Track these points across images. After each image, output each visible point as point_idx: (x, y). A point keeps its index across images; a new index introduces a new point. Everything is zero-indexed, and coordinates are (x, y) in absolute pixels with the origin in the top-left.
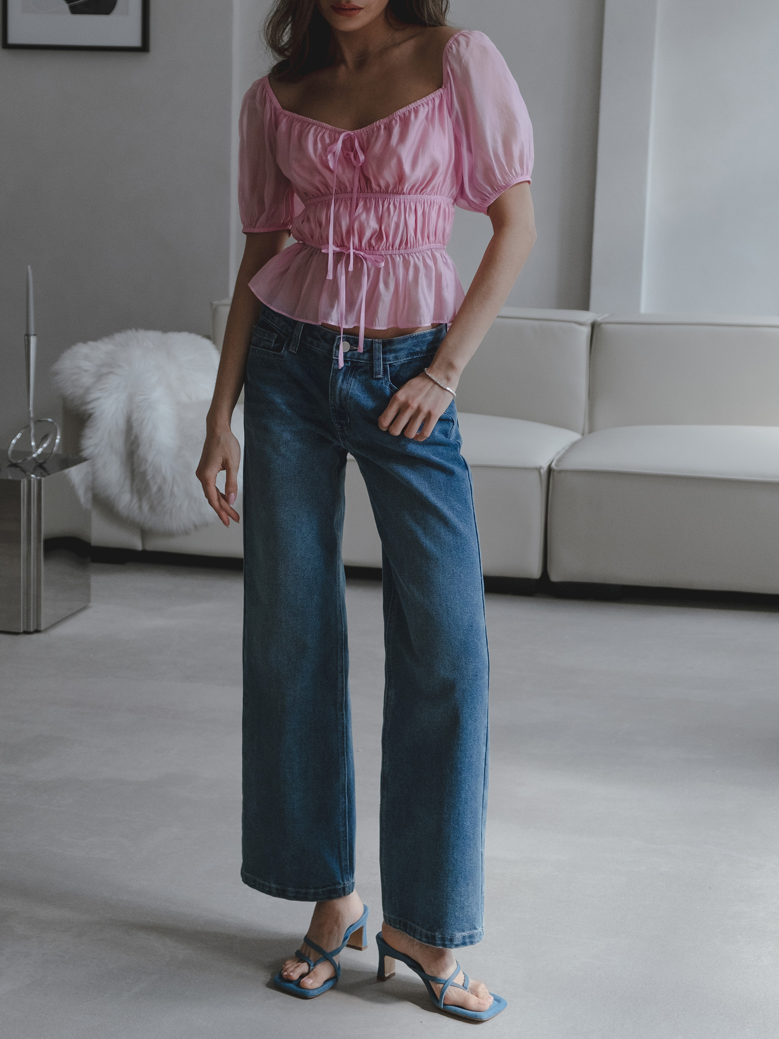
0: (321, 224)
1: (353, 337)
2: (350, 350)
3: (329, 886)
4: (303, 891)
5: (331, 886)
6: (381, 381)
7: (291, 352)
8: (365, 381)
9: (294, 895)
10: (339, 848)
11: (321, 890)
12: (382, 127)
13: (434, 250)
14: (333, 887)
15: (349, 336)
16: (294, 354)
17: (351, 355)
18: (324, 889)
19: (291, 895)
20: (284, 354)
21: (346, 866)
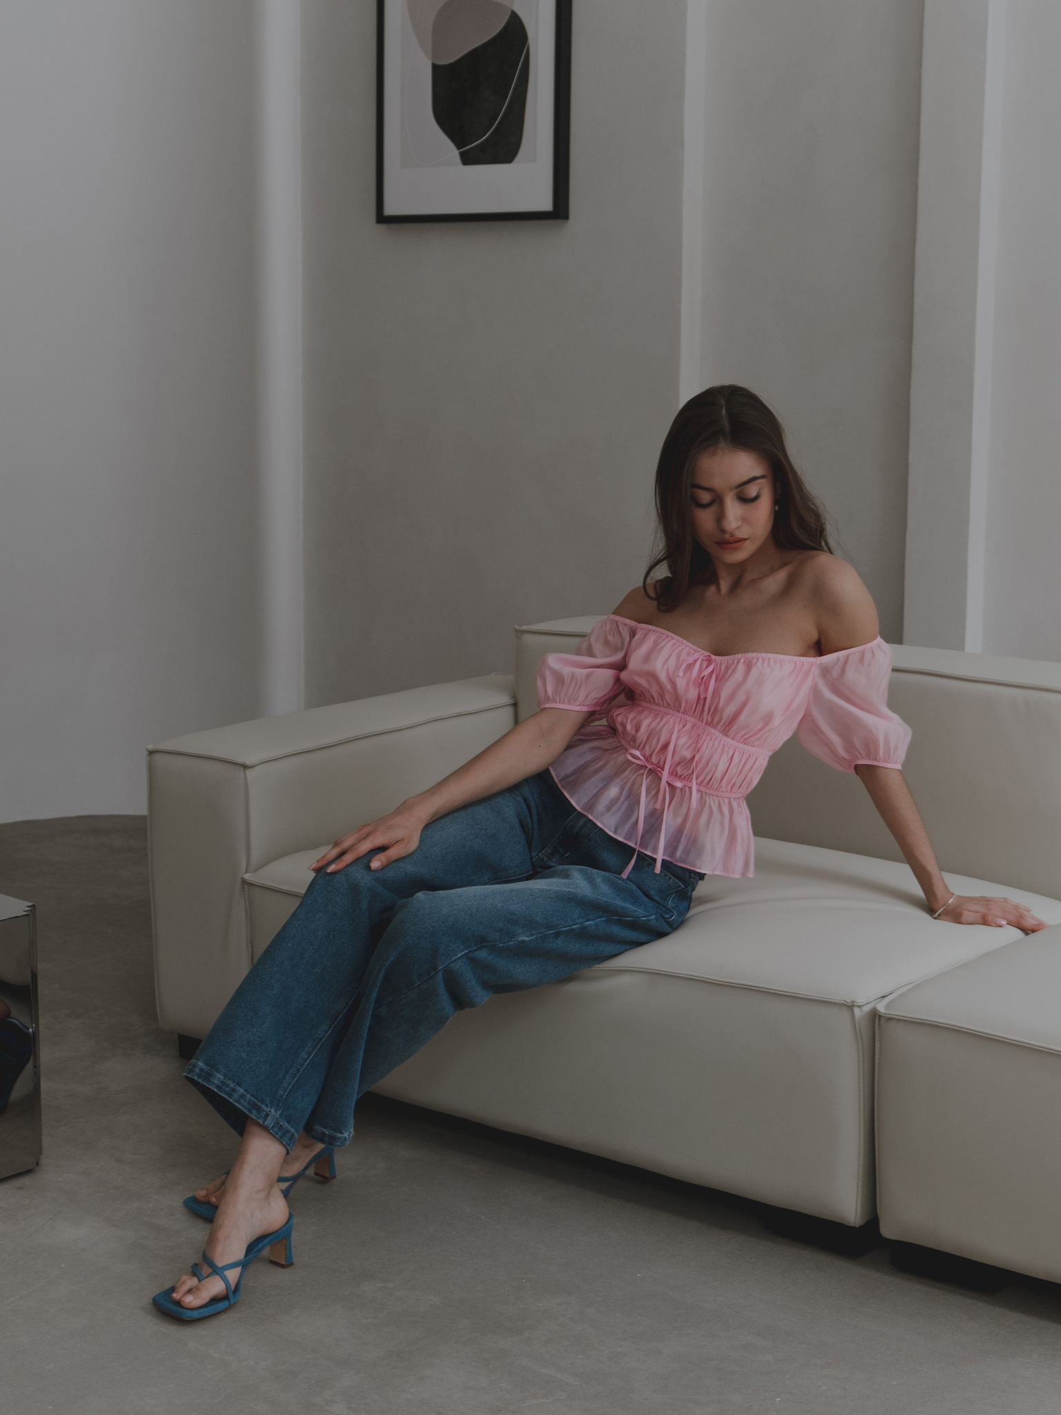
0: (640, 728)
3: (257, 1099)
4: (232, 1085)
5: (258, 1101)
9: (219, 1084)
10: (287, 1072)
11: (249, 1096)
12: (742, 661)
13: (731, 799)
14: (259, 1104)
18: (252, 1098)
19: (216, 1082)
21: (282, 1096)
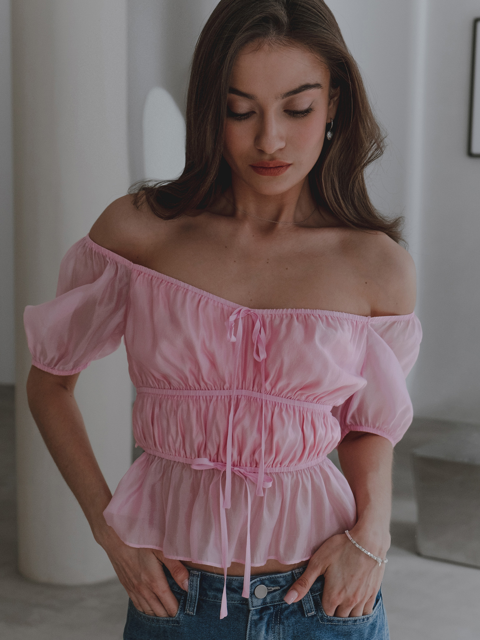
1: (268, 577)
2: (269, 593)
6: (315, 619)
7: (188, 615)
8: (296, 624)
15: (263, 578)
16: (192, 616)
17: (272, 599)
20: (179, 618)
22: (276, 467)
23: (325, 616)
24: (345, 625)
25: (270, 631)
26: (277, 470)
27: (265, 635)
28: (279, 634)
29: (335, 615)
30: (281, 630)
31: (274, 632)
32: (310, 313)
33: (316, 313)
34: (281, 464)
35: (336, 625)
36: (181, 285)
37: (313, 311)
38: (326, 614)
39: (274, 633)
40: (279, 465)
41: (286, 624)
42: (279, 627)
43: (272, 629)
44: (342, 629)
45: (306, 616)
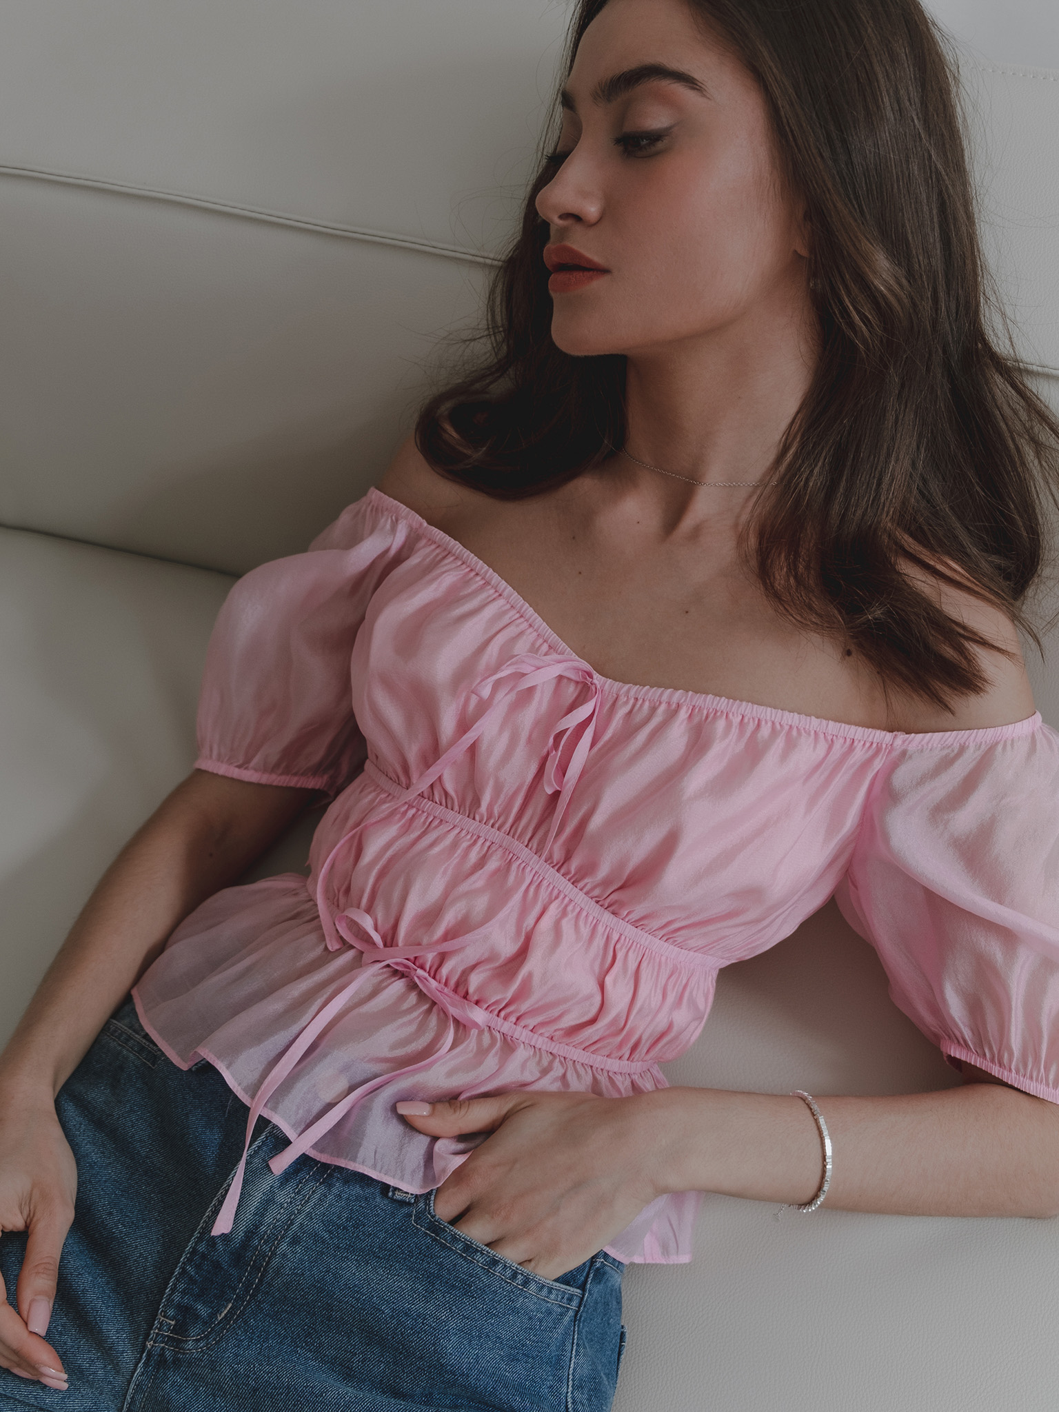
6: (405, 1210)
8: (357, 1201)
22: (505, 1018)
23: (430, 1213)
24: (465, 1258)
25: (292, 1184)
26: (506, 1027)
27: (277, 1184)
28: (307, 1202)
29: (455, 1221)
30: (317, 1196)
31: (299, 1190)
32: (722, 708)
33: (738, 710)
34: (518, 1019)
35: (444, 1247)
36: (493, 582)
37: (732, 705)
38: (434, 1209)
39: (298, 1193)
40: (514, 1019)
41: (335, 1190)
42: (317, 1187)
43: (301, 1183)
44: (455, 1264)
45: (390, 1194)
